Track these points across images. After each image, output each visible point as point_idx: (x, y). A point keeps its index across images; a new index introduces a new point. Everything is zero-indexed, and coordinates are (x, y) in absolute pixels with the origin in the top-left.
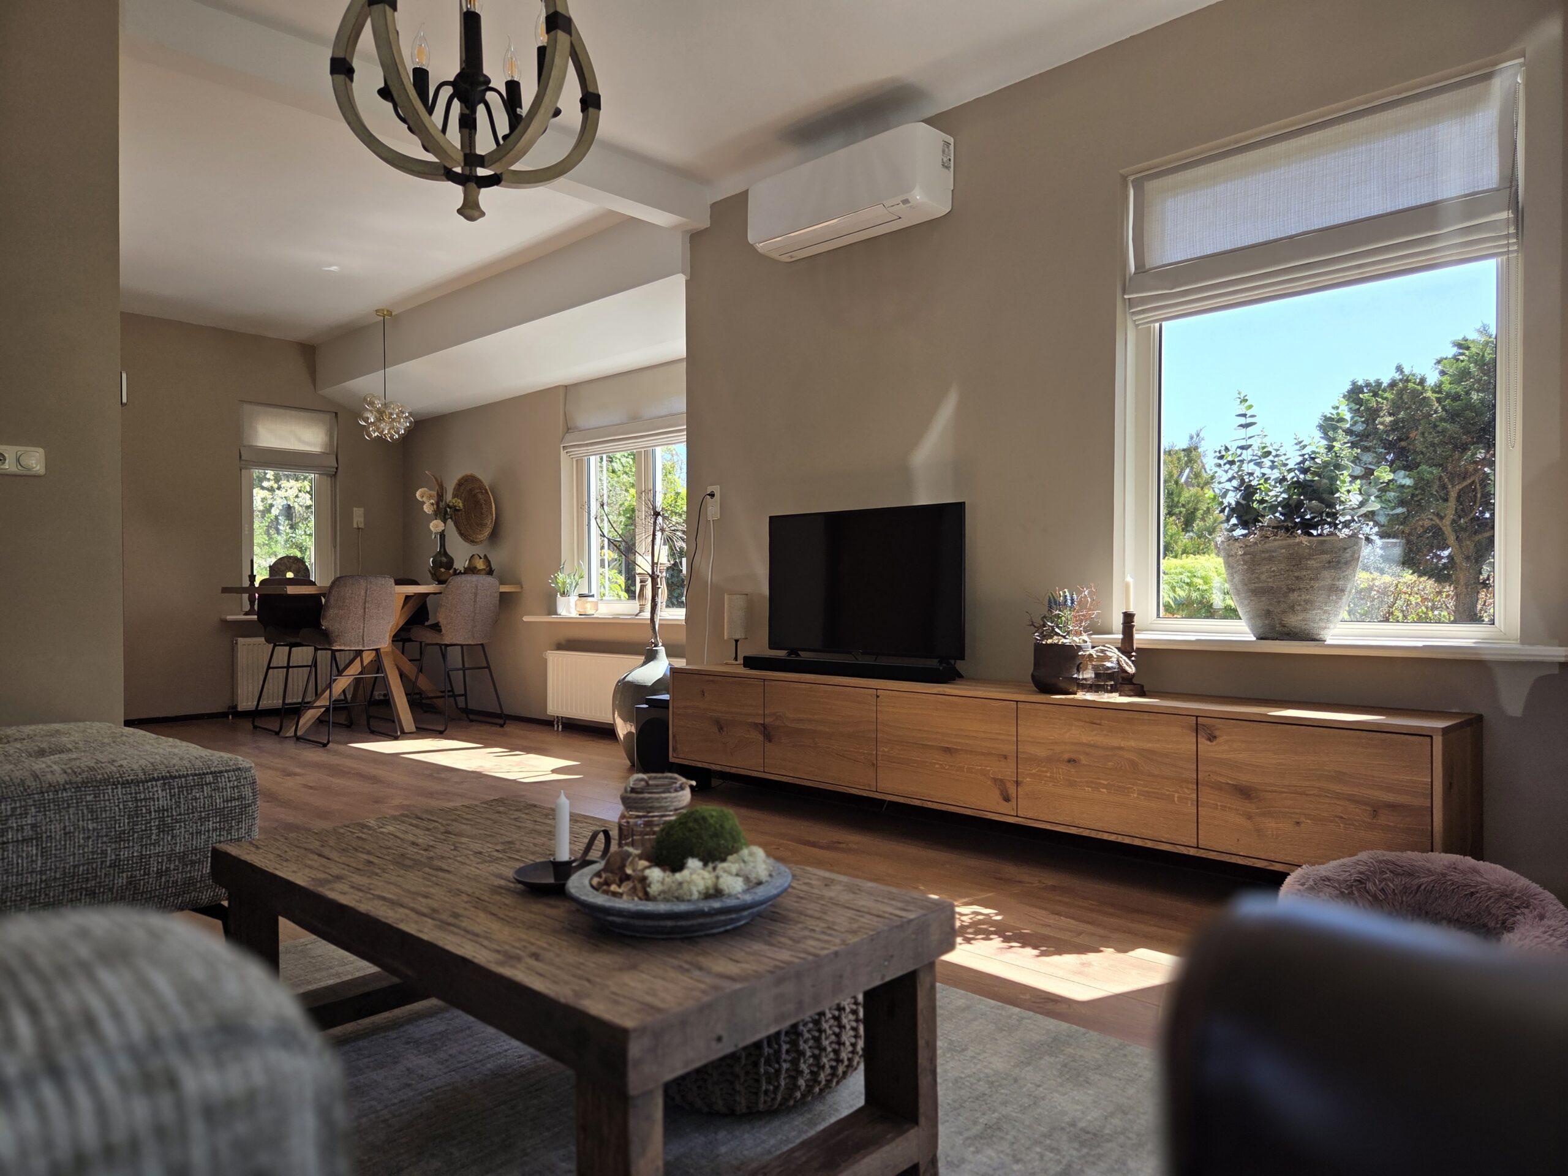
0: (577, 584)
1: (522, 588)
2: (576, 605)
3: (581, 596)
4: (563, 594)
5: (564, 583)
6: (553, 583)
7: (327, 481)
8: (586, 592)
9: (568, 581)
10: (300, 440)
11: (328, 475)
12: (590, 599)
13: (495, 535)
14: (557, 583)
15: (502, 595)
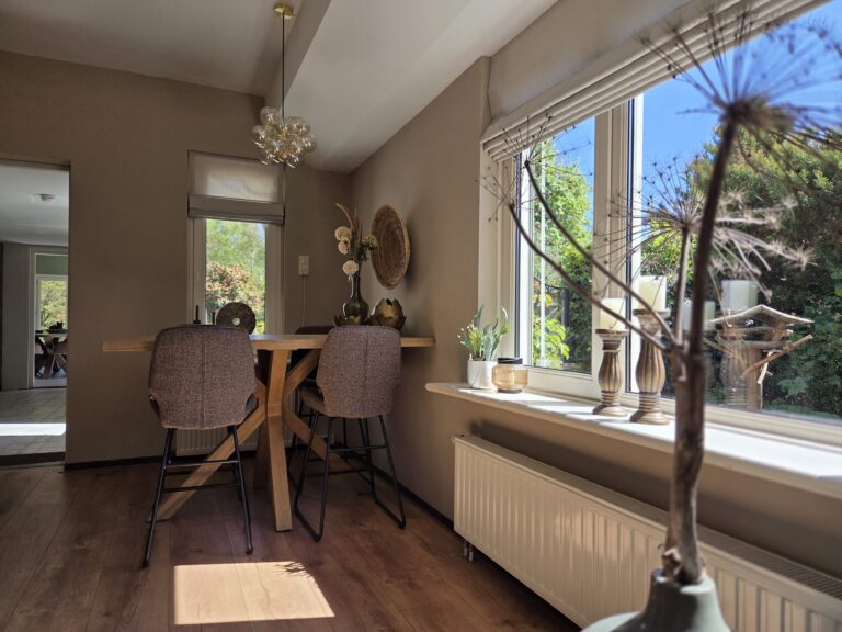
0: (497, 341)
1: (434, 341)
2: (494, 374)
3: (502, 361)
4: (478, 357)
5: (478, 340)
6: (463, 339)
7: (277, 230)
8: (511, 355)
9: (484, 338)
10: (249, 190)
11: (277, 224)
12: (516, 367)
13: (410, 275)
14: (469, 339)
15: (404, 350)
